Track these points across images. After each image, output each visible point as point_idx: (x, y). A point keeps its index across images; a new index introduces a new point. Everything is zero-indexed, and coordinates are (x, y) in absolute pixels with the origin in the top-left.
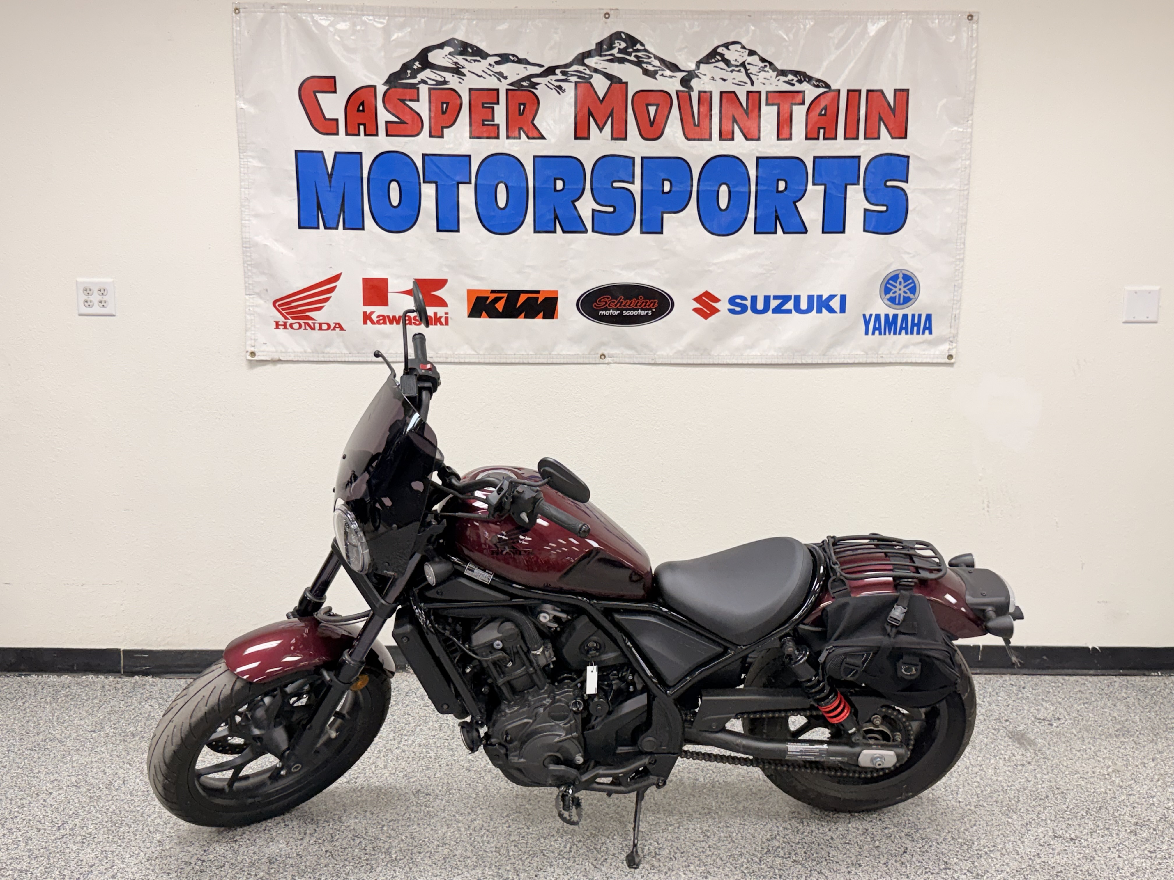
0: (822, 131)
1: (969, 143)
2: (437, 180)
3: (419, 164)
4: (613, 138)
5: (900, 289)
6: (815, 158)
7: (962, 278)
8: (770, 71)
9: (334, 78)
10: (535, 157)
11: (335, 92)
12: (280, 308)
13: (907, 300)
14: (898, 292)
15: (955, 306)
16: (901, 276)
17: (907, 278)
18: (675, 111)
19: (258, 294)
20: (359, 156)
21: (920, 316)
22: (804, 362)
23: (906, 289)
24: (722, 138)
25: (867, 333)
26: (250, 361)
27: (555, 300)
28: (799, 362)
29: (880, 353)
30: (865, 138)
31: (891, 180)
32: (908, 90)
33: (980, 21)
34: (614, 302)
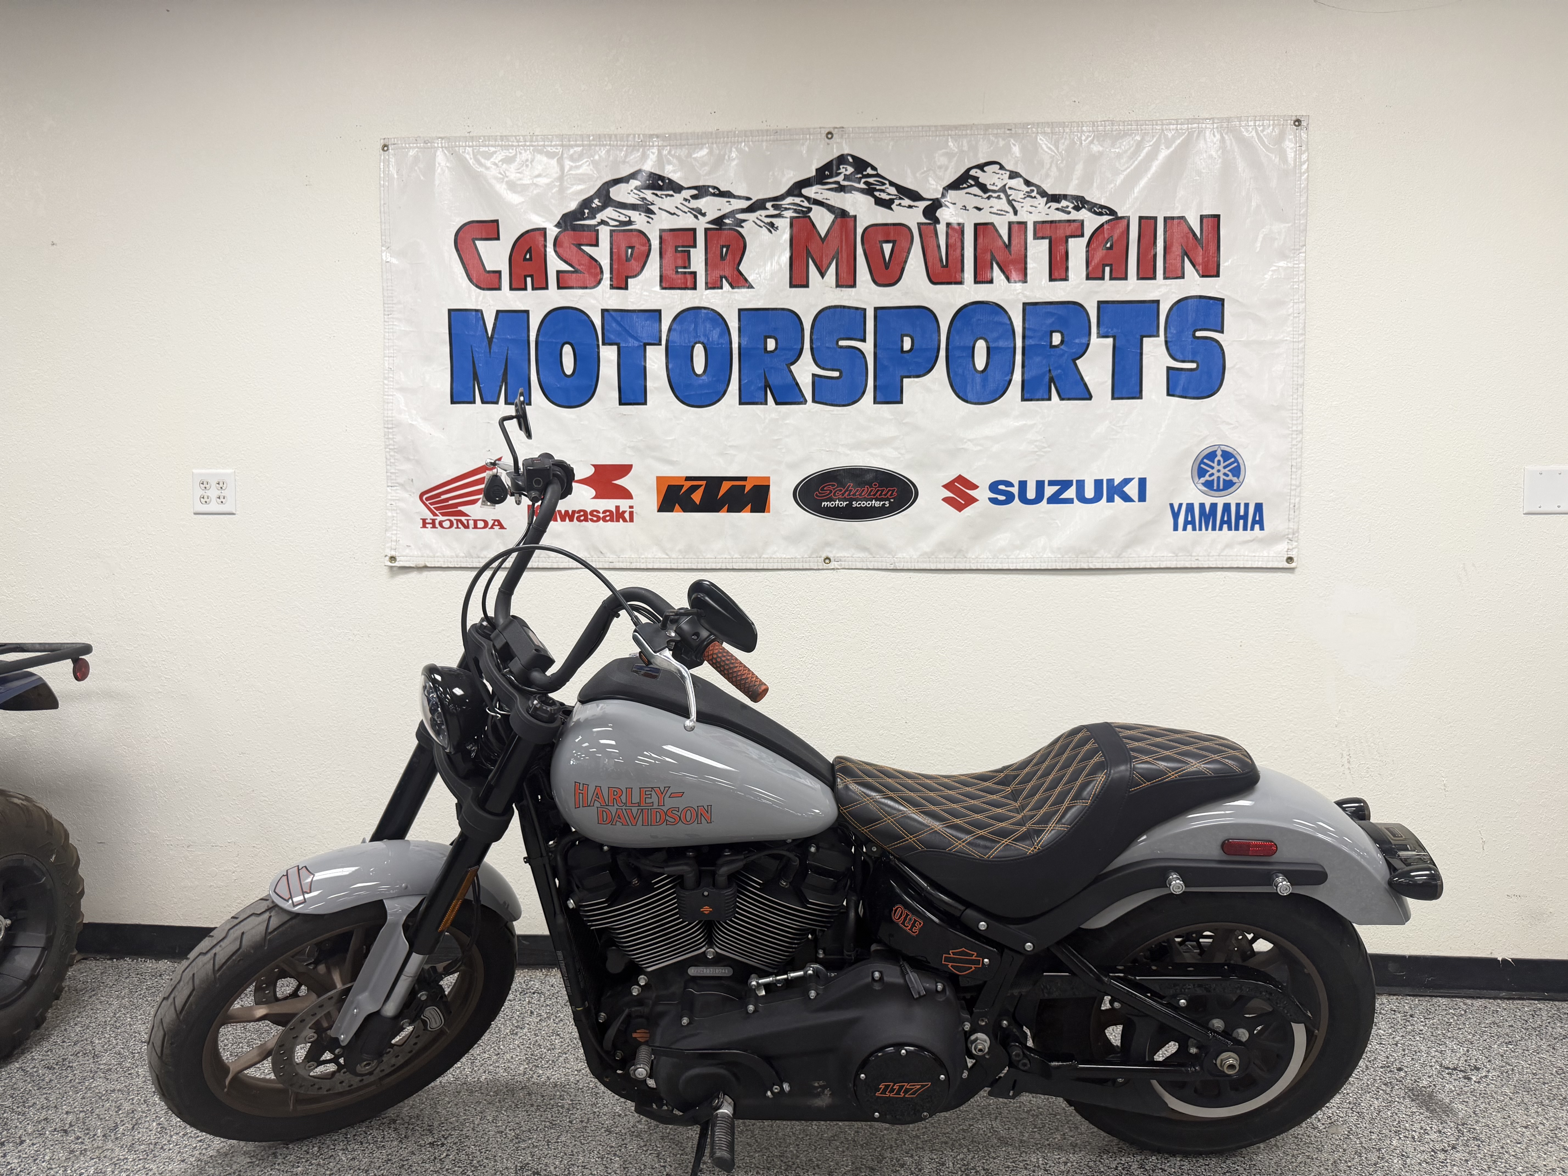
0: (1107, 269)
1: (1302, 282)
2: (618, 341)
3: (598, 322)
4: (838, 285)
5: (1219, 471)
6: (1100, 303)
7: (1301, 456)
8: (1038, 196)
9: (497, 221)
10: (740, 310)
11: (498, 238)
12: (427, 503)
13: (1229, 485)
14: (1217, 475)
15: (1293, 493)
16: (1219, 453)
17: (1227, 455)
18: (917, 248)
19: (402, 485)
20: (525, 314)
21: (1247, 505)
22: (1092, 566)
23: (1226, 471)
24: (976, 282)
25: (1176, 528)
26: (391, 567)
27: (767, 487)
28: (1086, 567)
29: (1194, 554)
30: (1165, 278)
31: (1200, 330)
32: (1218, 217)
33: (1310, 128)
34: (841, 490)
